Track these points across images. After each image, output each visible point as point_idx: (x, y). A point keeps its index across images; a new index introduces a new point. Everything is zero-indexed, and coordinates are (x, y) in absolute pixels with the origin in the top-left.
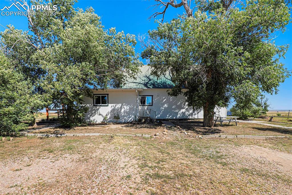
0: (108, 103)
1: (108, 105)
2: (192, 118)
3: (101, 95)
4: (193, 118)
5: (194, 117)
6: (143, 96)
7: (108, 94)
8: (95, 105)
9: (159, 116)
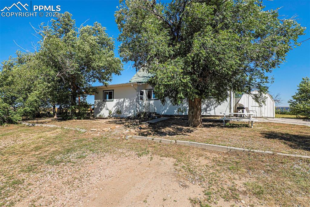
0: (113, 98)
1: (113, 100)
2: (207, 114)
3: (108, 91)
4: (209, 115)
5: (209, 113)
6: (149, 89)
7: (113, 90)
8: (104, 100)
9: (166, 112)
